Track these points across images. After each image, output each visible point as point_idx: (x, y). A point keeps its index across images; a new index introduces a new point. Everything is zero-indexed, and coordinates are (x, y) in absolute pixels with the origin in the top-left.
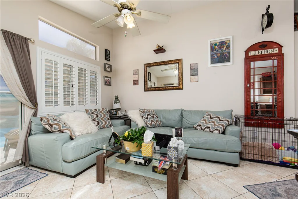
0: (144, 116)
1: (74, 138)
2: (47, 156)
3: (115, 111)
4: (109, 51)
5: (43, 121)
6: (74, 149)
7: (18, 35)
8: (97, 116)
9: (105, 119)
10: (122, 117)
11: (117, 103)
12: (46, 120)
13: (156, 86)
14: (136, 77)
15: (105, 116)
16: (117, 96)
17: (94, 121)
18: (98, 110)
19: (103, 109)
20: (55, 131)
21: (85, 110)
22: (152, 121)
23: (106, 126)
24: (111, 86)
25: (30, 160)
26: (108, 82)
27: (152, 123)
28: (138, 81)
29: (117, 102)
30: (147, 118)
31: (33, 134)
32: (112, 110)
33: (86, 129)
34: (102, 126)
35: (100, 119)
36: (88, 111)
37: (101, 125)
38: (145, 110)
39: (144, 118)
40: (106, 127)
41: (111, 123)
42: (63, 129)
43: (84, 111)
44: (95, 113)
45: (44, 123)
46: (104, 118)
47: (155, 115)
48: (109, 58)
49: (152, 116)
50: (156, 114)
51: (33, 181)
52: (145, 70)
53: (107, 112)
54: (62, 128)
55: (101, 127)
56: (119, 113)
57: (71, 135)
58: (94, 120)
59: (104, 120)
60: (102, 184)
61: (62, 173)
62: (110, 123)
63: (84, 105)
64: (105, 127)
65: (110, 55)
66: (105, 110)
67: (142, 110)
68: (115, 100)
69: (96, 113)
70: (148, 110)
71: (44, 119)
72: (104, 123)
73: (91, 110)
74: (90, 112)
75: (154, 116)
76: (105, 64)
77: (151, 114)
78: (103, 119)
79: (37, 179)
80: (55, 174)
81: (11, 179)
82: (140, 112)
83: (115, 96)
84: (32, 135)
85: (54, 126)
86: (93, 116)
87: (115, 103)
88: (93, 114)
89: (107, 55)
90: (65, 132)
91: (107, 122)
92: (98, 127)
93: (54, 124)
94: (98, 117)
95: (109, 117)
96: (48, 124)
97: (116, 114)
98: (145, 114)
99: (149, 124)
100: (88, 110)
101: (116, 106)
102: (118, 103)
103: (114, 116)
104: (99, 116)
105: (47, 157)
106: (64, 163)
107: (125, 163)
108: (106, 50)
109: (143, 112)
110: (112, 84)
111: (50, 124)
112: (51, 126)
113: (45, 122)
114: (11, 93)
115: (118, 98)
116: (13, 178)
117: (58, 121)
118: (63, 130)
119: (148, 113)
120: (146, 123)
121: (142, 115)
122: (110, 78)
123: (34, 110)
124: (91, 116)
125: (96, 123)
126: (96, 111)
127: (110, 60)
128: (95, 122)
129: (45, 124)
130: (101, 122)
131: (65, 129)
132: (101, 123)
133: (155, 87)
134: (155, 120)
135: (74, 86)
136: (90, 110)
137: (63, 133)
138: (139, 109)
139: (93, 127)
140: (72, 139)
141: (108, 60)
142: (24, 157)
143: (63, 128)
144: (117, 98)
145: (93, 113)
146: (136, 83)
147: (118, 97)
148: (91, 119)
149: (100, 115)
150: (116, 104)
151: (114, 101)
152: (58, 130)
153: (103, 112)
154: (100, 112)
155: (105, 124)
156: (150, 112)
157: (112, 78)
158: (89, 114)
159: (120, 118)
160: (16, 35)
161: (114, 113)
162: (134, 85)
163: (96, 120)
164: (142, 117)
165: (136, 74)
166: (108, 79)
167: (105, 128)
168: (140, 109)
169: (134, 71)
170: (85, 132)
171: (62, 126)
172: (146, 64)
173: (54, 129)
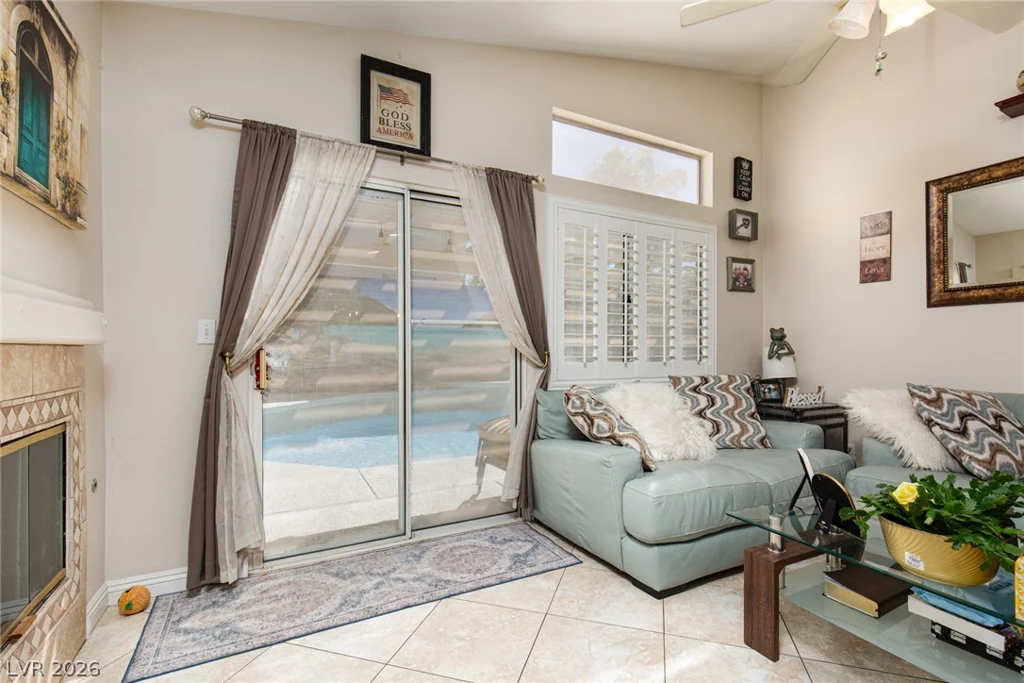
0: (936, 420)
1: (653, 467)
2: (580, 508)
3: (772, 386)
4: (748, 161)
5: (571, 402)
6: (660, 504)
7: (514, 175)
8: (712, 402)
9: (738, 414)
10: (806, 414)
11: (779, 357)
12: (578, 403)
13: (972, 281)
14: (876, 249)
15: (741, 404)
16: (782, 329)
17: (701, 419)
18: (712, 381)
19: (732, 379)
20: (599, 435)
21: (668, 379)
22: (996, 449)
23: (745, 441)
24: (753, 291)
25: (535, 506)
26: (742, 279)
27: (993, 457)
28: (886, 262)
29: (780, 352)
30: (963, 432)
31: (541, 437)
32: (762, 382)
33: (681, 443)
34: (732, 440)
35: (722, 411)
36: (680, 382)
37: (727, 434)
38: (946, 392)
39: (943, 428)
40: (747, 444)
41: (763, 434)
42: (621, 434)
43: (665, 382)
44: (703, 389)
45: (573, 411)
46: (736, 412)
47: (1005, 420)
48: (748, 189)
49: (992, 422)
50: (1011, 416)
51: (549, 567)
52: (934, 209)
53: (748, 390)
54: (616, 431)
55: (728, 443)
56: (794, 396)
57: (643, 455)
58: (701, 414)
59: (737, 417)
60: (771, 662)
61: (621, 569)
62: (759, 431)
63: (664, 360)
64: (743, 443)
65: (750, 176)
66: (739, 381)
67: (929, 391)
68: (773, 345)
69: (706, 389)
70: (963, 395)
71: (573, 398)
72: (737, 429)
73: (690, 380)
74: (686, 385)
75: (1005, 426)
76: (732, 215)
77: (980, 412)
78: (733, 414)
79: (557, 566)
80: (600, 566)
81: (501, 543)
82: (917, 401)
83: (772, 330)
84: (539, 438)
85: (596, 421)
86: (697, 400)
87: (770, 357)
88: (695, 395)
89: (742, 177)
90: (627, 445)
91: (750, 427)
92: (717, 441)
93: (598, 417)
94: (713, 404)
95: (753, 409)
96: (581, 414)
97: (781, 400)
98: (945, 409)
99: (979, 461)
100: (679, 379)
101: (777, 369)
102: (784, 358)
103: (772, 407)
104: (719, 402)
105: (578, 510)
106: (627, 539)
107: (876, 614)
108: (738, 162)
109: (936, 402)
110: (757, 286)
111: (588, 416)
112: (590, 419)
113: (576, 408)
114: (499, 326)
115: (784, 336)
116: (504, 543)
117: (604, 407)
118: (621, 436)
119: (963, 409)
120: (956, 455)
121: (925, 414)
122: (751, 262)
123: (541, 371)
124: (689, 401)
125: (709, 426)
126: (707, 382)
127: (750, 194)
128: (705, 422)
129: (576, 414)
130: (727, 423)
131: (626, 433)
132: (726, 426)
133: (963, 285)
134: (1011, 445)
135: (635, 300)
136: (686, 378)
137: (621, 445)
138: (908, 385)
139: (698, 439)
140: (647, 469)
141: (746, 195)
142: (523, 495)
143: (620, 431)
144: (779, 338)
145: (695, 389)
146: (875, 271)
147: (785, 332)
148: (692, 408)
149: (722, 399)
150: (775, 360)
151: (766, 351)
152: (608, 434)
153: (731, 387)
154: (720, 388)
155: (741, 434)
156: (975, 405)
157: (756, 264)
158: (682, 392)
159: (798, 415)
160: (510, 175)
161: (768, 396)
162: (863, 281)
163: (709, 415)
164: (929, 423)
165: (875, 236)
166: (742, 266)
167: (742, 448)
168: (914, 387)
169: (866, 223)
170: (679, 452)
171: (617, 424)
172: (939, 182)
173: (598, 431)
